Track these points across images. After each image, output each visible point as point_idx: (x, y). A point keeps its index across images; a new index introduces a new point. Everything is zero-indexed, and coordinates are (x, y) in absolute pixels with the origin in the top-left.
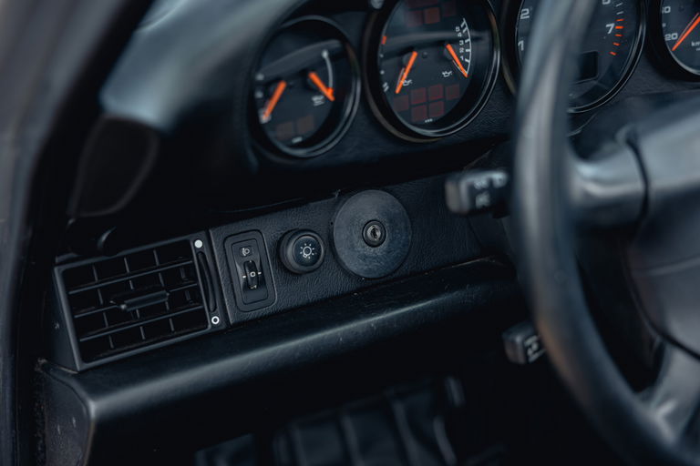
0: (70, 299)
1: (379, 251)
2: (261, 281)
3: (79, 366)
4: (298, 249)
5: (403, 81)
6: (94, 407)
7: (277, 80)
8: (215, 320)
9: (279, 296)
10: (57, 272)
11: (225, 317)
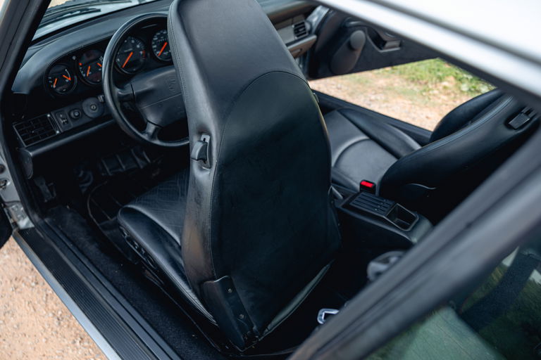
0: (19, 132)
1: (96, 111)
2: (67, 122)
3: (26, 146)
4: (74, 114)
5: (89, 73)
6: (31, 154)
7: (55, 78)
8: (58, 132)
9: (72, 125)
10: (14, 126)
11: (60, 131)
